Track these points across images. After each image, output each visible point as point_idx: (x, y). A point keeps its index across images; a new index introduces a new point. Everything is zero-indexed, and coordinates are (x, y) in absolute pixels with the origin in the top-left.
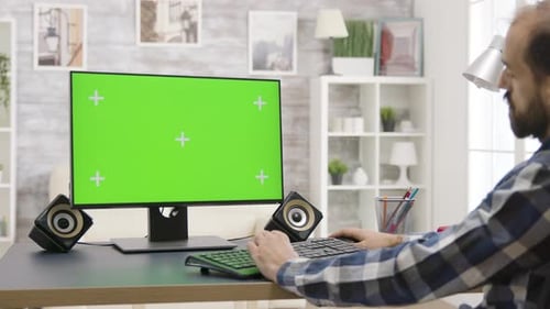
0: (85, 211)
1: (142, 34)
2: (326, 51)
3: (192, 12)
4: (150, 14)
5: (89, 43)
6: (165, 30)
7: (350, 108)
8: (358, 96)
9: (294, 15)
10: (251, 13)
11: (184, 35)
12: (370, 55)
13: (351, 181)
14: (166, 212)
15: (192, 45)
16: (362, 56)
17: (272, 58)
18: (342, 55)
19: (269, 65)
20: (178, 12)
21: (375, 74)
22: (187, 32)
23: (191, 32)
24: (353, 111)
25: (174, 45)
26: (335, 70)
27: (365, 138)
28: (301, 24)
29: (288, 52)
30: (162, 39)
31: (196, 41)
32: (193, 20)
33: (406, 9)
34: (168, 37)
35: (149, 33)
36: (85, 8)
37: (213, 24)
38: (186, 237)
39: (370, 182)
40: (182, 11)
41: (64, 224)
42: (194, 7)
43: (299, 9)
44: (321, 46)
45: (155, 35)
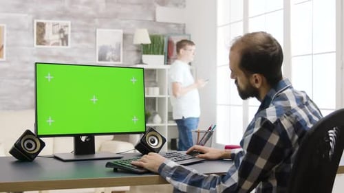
0: (41, 139)
1: (37, 41)
2: (138, 51)
3: (66, 29)
4: (42, 30)
5: (7, 46)
6: (50, 38)
7: (151, 82)
8: (155, 75)
9: (121, 32)
10: (98, 30)
11: (61, 42)
12: (162, 54)
13: (152, 121)
14: (83, 139)
15: (65, 47)
16: (158, 54)
17: (109, 54)
18: (147, 54)
19: (107, 58)
20: (57, 29)
21: (165, 64)
22: (62, 40)
23: (65, 40)
24: (153, 84)
25: (55, 47)
26: (144, 61)
27: (159, 98)
28: (125, 36)
29: (118, 51)
30: (48, 44)
31: (67, 45)
32: (66, 33)
33: (181, 29)
34: (52, 43)
35: (41, 40)
36: (5, 25)
37: (77, 36)
38: (94, 153)
39: (162, 122)
40: (60, 28)
41: (30, 146)
42: (67, 26)
43: (124, 28)
44: (135, 48)
45: (44, 41)
